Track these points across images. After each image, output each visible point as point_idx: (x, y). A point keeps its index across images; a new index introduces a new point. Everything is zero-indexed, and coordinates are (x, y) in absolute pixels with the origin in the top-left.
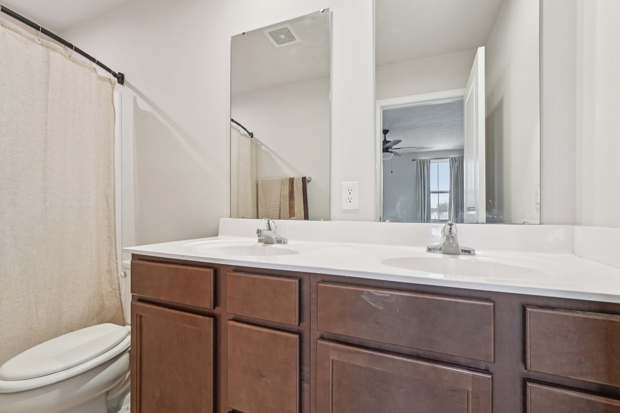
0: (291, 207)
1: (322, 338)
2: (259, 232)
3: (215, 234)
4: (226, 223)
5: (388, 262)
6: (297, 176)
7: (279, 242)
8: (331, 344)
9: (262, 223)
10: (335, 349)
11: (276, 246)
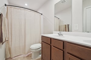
0: (66, 29)
1: (68, 53)
2: (58, 33)
3: (52, 33)
4: (54, 32)
5: (84, 41)
6: (67, 24)
7: (61, 35)
8: (69, 55)
9: (59, 32)
10: (70, 56)
11: (61, 36)
